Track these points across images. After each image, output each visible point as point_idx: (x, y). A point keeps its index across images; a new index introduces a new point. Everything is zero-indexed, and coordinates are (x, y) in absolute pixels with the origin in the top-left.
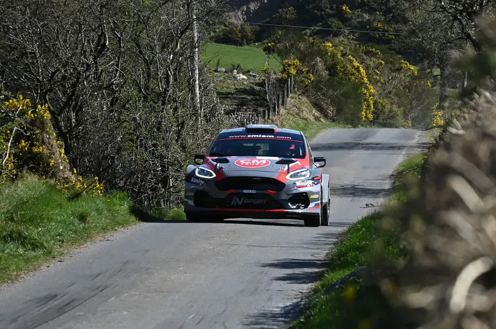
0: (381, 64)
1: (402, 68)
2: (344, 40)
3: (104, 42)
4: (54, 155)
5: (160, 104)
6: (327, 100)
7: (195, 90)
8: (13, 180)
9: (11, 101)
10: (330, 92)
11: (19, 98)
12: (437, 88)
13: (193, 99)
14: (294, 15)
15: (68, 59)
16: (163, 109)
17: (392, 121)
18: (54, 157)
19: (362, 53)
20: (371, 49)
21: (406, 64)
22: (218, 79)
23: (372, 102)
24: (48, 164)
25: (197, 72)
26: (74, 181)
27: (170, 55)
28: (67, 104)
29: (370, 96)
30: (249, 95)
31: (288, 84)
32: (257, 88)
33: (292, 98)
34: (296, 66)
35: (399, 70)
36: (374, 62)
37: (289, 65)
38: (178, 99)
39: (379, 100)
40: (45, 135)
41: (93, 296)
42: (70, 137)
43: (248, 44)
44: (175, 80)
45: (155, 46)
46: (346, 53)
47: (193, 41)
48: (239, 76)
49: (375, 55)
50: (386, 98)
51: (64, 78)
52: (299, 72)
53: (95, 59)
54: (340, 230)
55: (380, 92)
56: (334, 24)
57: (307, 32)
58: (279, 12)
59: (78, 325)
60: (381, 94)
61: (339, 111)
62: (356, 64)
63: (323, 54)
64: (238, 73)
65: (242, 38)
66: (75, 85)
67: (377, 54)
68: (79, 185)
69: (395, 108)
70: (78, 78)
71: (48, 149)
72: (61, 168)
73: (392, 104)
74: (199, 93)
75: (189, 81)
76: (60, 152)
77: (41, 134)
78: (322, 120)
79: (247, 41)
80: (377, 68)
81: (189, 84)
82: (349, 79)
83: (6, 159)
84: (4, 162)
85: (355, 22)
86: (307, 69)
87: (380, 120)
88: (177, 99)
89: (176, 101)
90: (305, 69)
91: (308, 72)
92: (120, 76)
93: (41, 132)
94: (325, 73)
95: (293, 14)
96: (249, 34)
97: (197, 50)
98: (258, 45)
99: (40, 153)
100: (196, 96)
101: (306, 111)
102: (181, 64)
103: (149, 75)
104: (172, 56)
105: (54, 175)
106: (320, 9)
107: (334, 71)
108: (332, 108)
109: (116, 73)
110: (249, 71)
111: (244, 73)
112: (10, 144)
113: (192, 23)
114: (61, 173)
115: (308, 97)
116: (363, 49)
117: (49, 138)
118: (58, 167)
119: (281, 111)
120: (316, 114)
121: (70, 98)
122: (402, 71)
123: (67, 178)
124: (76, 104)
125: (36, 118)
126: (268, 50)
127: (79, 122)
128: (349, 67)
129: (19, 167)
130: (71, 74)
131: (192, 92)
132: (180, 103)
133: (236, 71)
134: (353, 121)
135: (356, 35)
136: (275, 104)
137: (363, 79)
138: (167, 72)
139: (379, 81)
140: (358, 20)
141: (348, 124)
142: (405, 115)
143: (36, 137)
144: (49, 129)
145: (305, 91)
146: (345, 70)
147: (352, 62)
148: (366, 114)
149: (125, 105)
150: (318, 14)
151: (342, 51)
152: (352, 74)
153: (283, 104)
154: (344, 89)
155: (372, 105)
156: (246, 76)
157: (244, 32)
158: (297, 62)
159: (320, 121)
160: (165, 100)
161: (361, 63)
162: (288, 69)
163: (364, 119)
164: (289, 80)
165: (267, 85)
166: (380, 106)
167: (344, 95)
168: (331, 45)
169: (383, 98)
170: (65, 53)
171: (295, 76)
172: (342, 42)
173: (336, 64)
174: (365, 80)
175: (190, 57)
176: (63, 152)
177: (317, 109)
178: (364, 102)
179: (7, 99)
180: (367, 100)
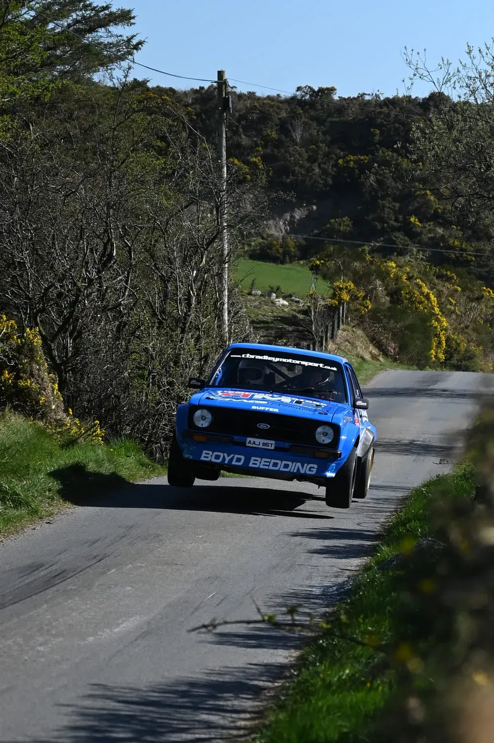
0: (456, 291)
1: (482, 297)
2: (411, 260)
3: (111, 251)
4: (45, 391)
5: (179, 332)
6: (387, 334)
7: (223, 316)
10: (392, 324)
11: (2, 319)
13: (219, 327)
14: (350, 227)
15: (66, 271)
16: (182, 338)
17: (469, 364)
18: (45, 393)
19: (434, 275)
20: (445, 273)
21: (489, 292)
22: (251, 304)
23: (443, 338)
24: (37, 402)
25: (226, 293)
26: (69, 425)
27: (193, 271)
28: (63, 329)
29: (442, 330)
30: (290, 325)
31: (339, 314)
32: (301, 316)
33: (344, 330)
34: (350, 291)
35: (479, 299)
36: (448, 288)
37: (341, 289)
38: (202, 327)
39: (453, 336)
40: (34, 365)
41: (88, 567)
42: (65, 369)
43: (291, 262)
44: (199, 302)
45: (175, 258)
46: (413, 276)
47: (222, 255)
48: (279, 301)
49: (449, 279)
50: (462, 334)
51: (60, 295)
52: (353, 297)
53: (99, 272)
54: (400, 494)
55: (454, 326)
56: (399, 240)
57: (365, 249)
58: (331, 223)
59: (70, 601)
60: (455, 329)
61: (403, 348)
62: (426, 290)
63: (383, 275)
64: (277, 297)
65: (285, 253)
66: (73, 304)
67: (453, 278)
68: (75, 429)
69: (473, 347)
70: (77, 296)
71: (38, 383)
72: (53, 407)
73: (469, 342)
74: (228, 320)
75: (215, 304)
76: (52, 387)
77: (30, 364)
78: (381, 359)
79: (290, 258)
80: (452, 296)
81: (216, 308)
82: (416, 308)
85: (426, 237)
87: (454, 361)
88: (200, 326)
89: (199, 329)
90: (362, 294)
91: (365, 298)
92: (129, 295)
93: (30, 361)
94: (385, 300)
95: (348, 225)
96: (293, 250)
97: (226, 265)
98: (303, 264)
99: (27, 388)
100: (224, 323)
101: (361, 347)
102: (206, 282)
103: (166, 295)
104: (195, 272)
105: (43, 416)
106: (382, 220)
107: (398, 299)
108: (393, 345)
109: (125, 292)
110: (291, 296)
111: (284, 298)
113: (222, 232)
114: (53, 413)
115: (364, 330)
116: (435, 272)
117: (39, 370)
118: (50, 406)
119: (330, 346)
120: (373, 351)
121: (66, 321)
122: (483, 300)
123: (60, 420)
124: (75, 327)
125: (23, 345)
126: (315, 269)
127: (76, 352)
128: (417, 293)
130: (69, 291)
131: (219, 318)
132: (204, 331)
133: (274, 295)
134: (421, 362)
135: (427, 254)
136: (322, 337)
137: (434, 309)
138: (189, 292)
139: (453, 312)
140: (430, 236)
141: (412, 365)
142: (485, 355)
143: (23, 367)
144: (40, 358)
145: (360, 322)
146: (411, 298)
147: (420, 287)
148: (437, 353)
149: (135, 331)
150: (379, 227)
151: (408, 273)
152: (421, 303)
153: (332, 337)
154: (409, 320)
155: (444, 342)
156: (287, 301)
157: (287, 246)
158: (350, 286)
159: (378, 360)
160: (185, 327)
161: (432, 289)
162: (339, 294)
163: (434, 359)
164: (341, 308)
165: (313, 314)
166: (454, 344)
167: (408, 328)
168: (394, 265)
169: (459, 334)
170: (62, 264)
171: (348, 303)
172: (409, 263)
173: (400, 289)
174: (437, 310)
175: (218, 274)
176: (57, 388)
177: (374, 345)
178: (434, 337)
180: (438, 336)
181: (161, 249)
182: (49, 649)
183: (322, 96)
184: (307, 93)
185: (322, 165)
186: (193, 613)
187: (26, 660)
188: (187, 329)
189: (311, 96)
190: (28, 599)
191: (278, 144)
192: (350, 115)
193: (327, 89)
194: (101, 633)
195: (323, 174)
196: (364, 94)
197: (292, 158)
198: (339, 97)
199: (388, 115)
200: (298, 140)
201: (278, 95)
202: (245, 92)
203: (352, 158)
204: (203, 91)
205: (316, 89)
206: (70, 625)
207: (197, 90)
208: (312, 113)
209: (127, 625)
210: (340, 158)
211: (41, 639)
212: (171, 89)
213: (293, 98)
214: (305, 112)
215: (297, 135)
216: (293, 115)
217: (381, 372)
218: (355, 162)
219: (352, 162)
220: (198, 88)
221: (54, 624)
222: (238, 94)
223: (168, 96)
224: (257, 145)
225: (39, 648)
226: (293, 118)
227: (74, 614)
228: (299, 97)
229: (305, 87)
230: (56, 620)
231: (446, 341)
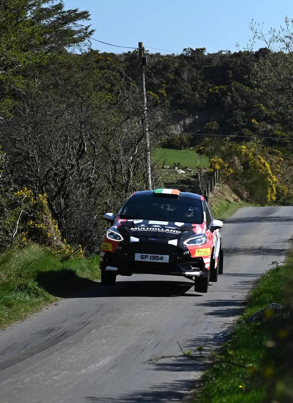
0: (281, 160)
2: (254, 144)
3: (83, 148)
4: (50, 230)
5: (124, 192)
6: (242, 187)
7: (148, 181)
8: (21, 248)
9: (18, 192)
10: (245, 181)
11: (25, 189)
13: (147, 188)
14: (218, 127)
15: (58, 161)
16: (126, 195)
17: (290, 202)
19: (268, 152)
20: (275, 150)
22: (164, 174)
23: (274, 188)
24: (46, 236)
25: (150, 168)
26: (64, 248)
27: (130, 157)
28: (58, 193)
29: (273, 183)
30: (186, 185)
31: (214, 176)
32: (192, 179)
33: (218, 186)
34: (220, 163)
36: (276, 159)
37: (215, 163)
39: (280, 186)
40: (43, 215)
41: (80, 329)
42: (60, 216)
43: (185, 148)
44: (134, 175)
45: (120, 150)
46: (256, 153)
47: (146, 147)
48: (180, 171)
49: (277, 154)
50: (285, 185)
51: (56, 174)
52: (222, 167)
53: (77, 160)
55: (280, 180)
56: (246, 133)
57: (227, 139)
58: (206, 125)
59: (70, 349)
60: (281, 182)
61: (251, 194)
62: (263, 161)
63: (238, 154)
64: (178, 169)
65: (181, 144)
66: (63, 179)
67: (279, 153)
68: (68, 251)
69: (291, 192)
70: (65, 175)
71: (46, 225)
72: (55, 239)
73: (289, 189)
74: (152, 184)
75: (144, 175)
76: (54, 227)
77: (41, 215)
78: (239, 201)
79: (184, 146)
80: (278, 163)
81: (144, 177)
82: (258, 172)
83: (15, 233)
84: (14, 235)
85: (261, 130)
86: (228, 165)
87: (281, 200)
88: (136, 188)
89: (135, 190)
90: (226, 165)
91: (228, 167)
92: (95, 173)
93: (41, 213)
94: (241, 168)
95: (217, 126)
96: (186, 141)
97: (149, 153)
98: (192, 149)
99: (41, 229)
100: (149, 186)
101: (228, 195)
102: (138, 163)
103: (115, 172)
104: (131, 157)
105: (50, 244)
106: (236, 122)
107: (247, 167)
108: (246, 193)
109: (92, 171)
110: (186, 168)
111: (183, 169)
112: (18, 222)
113: (146, 134)
114: (55, 242)
115: (229, 185)
116: (269, 150)
117: (46, 218)
118: (53, 238)
119: (210, 195)
120: (235, 197)
121: (60, 189)
123: (59, 246)
124: (65, 192)
125: (37, 204)
126: (200, 152)
127: (67, 206)
128: (258, 163)
130: (61, 172)
131: (146, 183)
134: (262, 202)
135: (262, 140)
136: (205, 191)
137: (268, 171)
138: (129, 169)
139: (279, 173)
140: (263, 129)
141: (258, 204)
143: (37, 217)
144: (47, 211)
145: (227, 180)
146: (255, 165)
147: (260, 159)
148: (271, 196)
149: (99, 193)
150: (235, 126)
151: (253, 152)
152: (261, 168)
153: (211, 190)
154: (254, 179)
155: (275, 190)
156: (184, 171)
157: (182, 139)
158: (220, 160)
160: (127, 189)
161: (266, 160)
162: (214, 166)
163: (270, 200)
164: (215, 173)
165: (199, 177)
166: (280, 191)
167: (254, 183)
168: (245, 148)
169: (283, 184)
170: (56, 157)
171: (219, 170)
172: (252, 145)
173: (248, 161)
174: (270, 172)
175: (144, 158)
176: (57, 228)
177: (235, 194)
178: (269, 187)
179: (16, 190)
180: (271, 187)
181: (112, 146)
182: (60, 378)
183: (198, 53)
184: (189, 52)
185: (200, 93)
186: (140, 353)
187: (47, 385)
188: (128, 190)
189: (192, 54)
190: (46, 350)
191: (175, 82)
192: (215, 63)
193: (201, 49)
194: (89, 367)
195: (201, 98)
196: (222, 51)
197: (183, 90)
198: (208, 53)
199: (236, 63)
200: (186, 79)
201: (173, 54)
202: (154, 53)
203: (217, 87)
204: (130, 54)
205: (195, 50)
206: (71, 363)
207: (126, 53)
208: (193, 63)
209: (103, 362)
210: (210, 88)
211: (55, 372)
212: (112, 54)
213: (182, 55)
214: (189, 63)
215: (185, 76)
216: (182, 65)
217: (240, 209)
218: (219, 90)
219: (217, 90)
220: (127, 53)
221: (62, 363)
222: (150, 54)
223: (110, 57)
224: (162, 83)
225: (54, 378)
226: (182, 66)
227: (73, 357)
228: (185, 55)
229: (188, 49)
230: (63, 361)
231: (276, 189)
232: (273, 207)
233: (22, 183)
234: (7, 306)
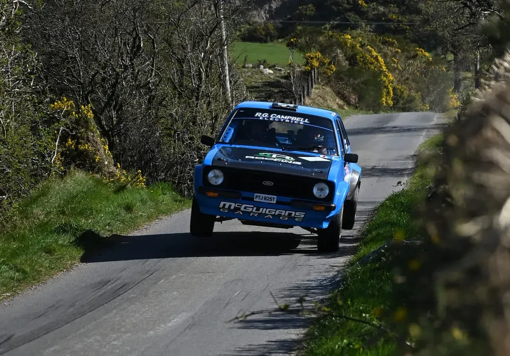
0: (397, 52)
1: (417, 55)
2: (362, 32)
3: (139, 44)
4: (99, 151)
5: (194, 100)
6: (349, 89)
7: (226, 85)
8: (62, 177)
9: (56, 103)
10: (352, 81)
11: (63, 100)
12: (451, 73)
13: (224, 93)
14: (314, 11)
15: (107, 61)
16: (197, 104)
17: (411, 105)
18: (99, 153)
19: (379, 42)
20: (388, 39)
21: (422, 51)
22: (246, 75)
23: (391, 89)
24: (94, 161)
25: (227, 68)
26: (119, 175)
27: (201, 53)
28: (108, 104)
29: (389, 83)
30: (275, 88)
31: (312, 76)
32: (283, 81)
33: (317, 88)
34: (318, 59)
35: (414, 57)
36: (391, 51)
37: (312, 58)
38: (211, 94)
39: (398, 87)
40: (89, 133)
41: (143, 280)
42: (112, 134)
43: (272, 41)
44: (207, 76)
45: (187, 45)
46: (365, 44)
47: (222, 39)
48: (266, 71)
49: (392, 44)
50: (404, 85)
51: (104, 79)
52: (321, 64)
53: (131, 60)
55: (398, 78)
56: (351, 18)
57: (326, 27)
58: (299, 10)
59: (132, 306)
60: (399, 81)
61: (361, 98)
62: (375, 54)
63: (342, 45)
64: (264, 68)
65: (266, 35)
66: (114, 86)
67: (394, 43)
68: (123, 178)
69: (413, 93)
70: (117, 79)
71: (93, 146)
72: (106, 163)
73: (410, 90)
74: (230, 88)
75: (219, 77)
76: (104, 148)
77: (86, 133)
78: (345, 107)
79: (271, 38)
80: (394, 56)
81: (220, 80)
82: (369, 68)
83: (54, 157)
84: (52, 160)
85: (371, 14)
86: (329, 61)
87: (400, 105)
88: (210, 94)
89: (209, 96)
90: (327, 61)
91: (330, 63)
92: (155, 75)
93: (86, 130)
94: (345, 64)
95: (312, 10)
96: (272, 32)
97: (226, 47)
98: (281, 42)
99: (85, 150)
100: (227, 90)
101: (330, 100)
102: (211, 61)
103: (182, 73)
104: (203, 54)
105: (99, 170)
106: (337, 4)
107: (355, 62)
108: (354, 96)
109: (152, 73)
110: (275, 66)
111: (270, 68)
112: (57, 143)
113: (220, 23)
114: (106, 168)
115: (331, 87)
116: (380, 39)
117: (93, 136)
118: (103, 163)
119: (307, 101)
120: (339, 102)
121: (110, 98)
122: (418, 58)
123: (112, 172)
124: (117, 102)
125: (80, 118)
126: (291, 45)
127: (120, 121)
128: (368, 56)
129: (66, 164)
130: (110, 75)
131: (223, 87)
132: (213, 98)
133: (262, 66)
134: (375, 107)
135: (373, 27)
136: (300, 95)
137: (382, 67)
138: (199, 69)
139: (397, 68)
140: (374, 13)
141: (369, 110)
142: (423, 99)
143: (81, 135)
144: (93, 127)
145: (328, 82)
146: (364, 60)
147: (370, 52)
148: (387, 100)
149: (161, 102)
150: (336, 9)
151: (361, 42)
152: (372, 63)
153: (308, 95)
154: (365, 78)
155: (391, 91)
156: (272, 70)
157: (268, 29)
158: (318, 55)
159: (344, 109)
160: (199, 96)
161: (379, 52)
162: (311, 62)
163: (385, 104)
164: (313, 72)
165: (292, 78)
166: (399, 93)
167: (364, 83)
168: (350, 37)
169: (402, 84)
170: (104, 56)
171: (318, 68)
172: (360, 34)
173: (355, 55)
174: (384, 68)
175: (220, 54)
176: (107, 148)
177: (340, 98)
178: (384, 88)
179: (52, 101)
180: (386, 87)
181: (176, 39)
182: (120, 343)
186: (224, 307)
187: (104, 352)
188: (200, 97)
190: (101, 307)
194: (158, 328)
206: (135, 323)
209: (176, 321)
211: (114, 336)
217: (346, 117)
221: (123, 324)
225: (113, 343)
227: (137, 315)
230: (124, 321)
231: (393, 90)
232: (389, 114)
233: (60, 92)
234: (47, 253)
